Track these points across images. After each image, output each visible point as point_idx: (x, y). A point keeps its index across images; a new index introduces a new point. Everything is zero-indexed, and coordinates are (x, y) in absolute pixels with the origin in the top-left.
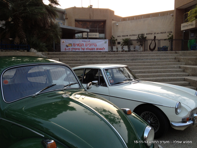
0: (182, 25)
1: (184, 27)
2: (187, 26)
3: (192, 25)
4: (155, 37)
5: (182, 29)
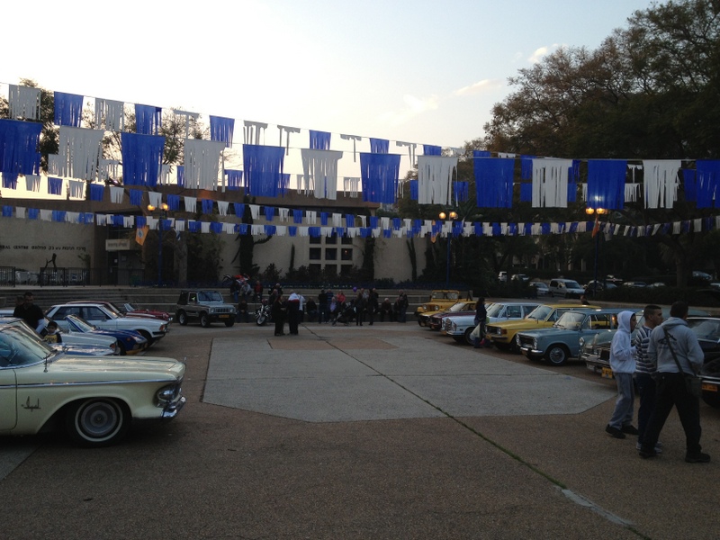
0: (108, 242)
1: (109, 245)
2: (116, 245)
3: (124, 245)
4: (54, 256)
5: (108, 248)
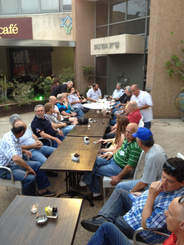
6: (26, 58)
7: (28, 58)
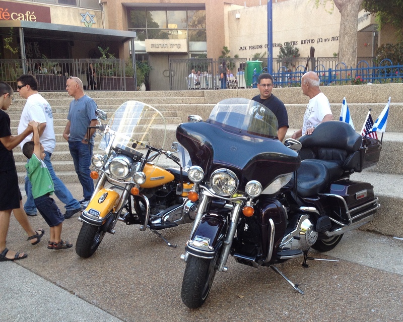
4: (312, 51)
6: (35, 50)
7: (38, 50)
